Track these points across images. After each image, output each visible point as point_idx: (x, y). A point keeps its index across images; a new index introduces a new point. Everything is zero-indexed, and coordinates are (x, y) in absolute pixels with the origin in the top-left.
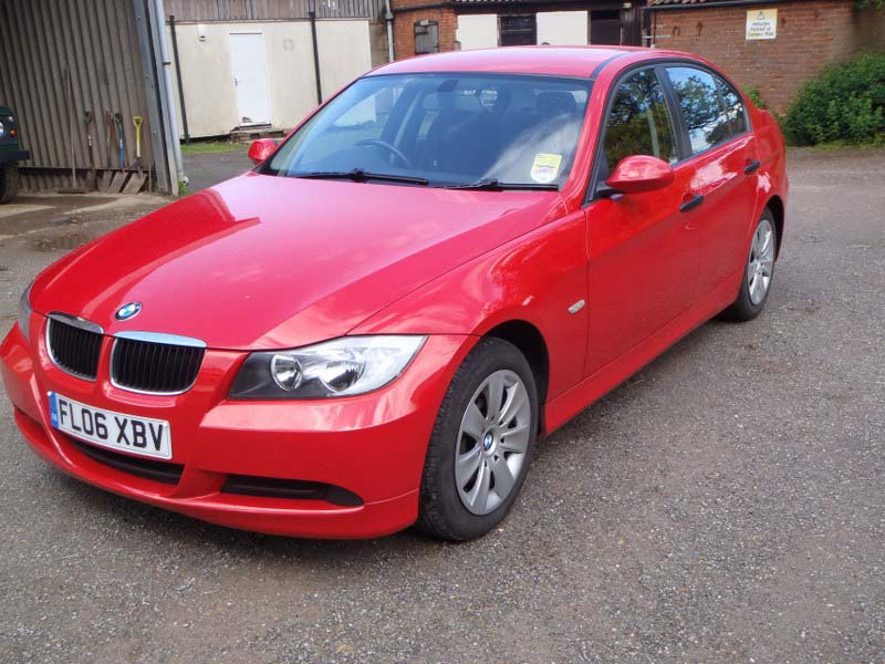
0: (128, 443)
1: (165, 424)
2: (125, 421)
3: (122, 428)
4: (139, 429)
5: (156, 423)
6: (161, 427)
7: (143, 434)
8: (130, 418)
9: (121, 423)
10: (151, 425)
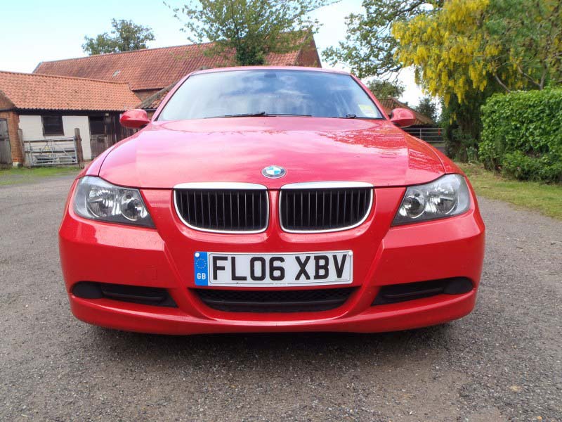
0: (308, 277)
1: (350, 253)
2: (308, 258)
3: (303, 265)
4: (322, 262)
5: (340, 254)
6: (344, 257)
7: (326, 267)
8: (312, 254)
9: (303, 261)
10: (335, 257)
